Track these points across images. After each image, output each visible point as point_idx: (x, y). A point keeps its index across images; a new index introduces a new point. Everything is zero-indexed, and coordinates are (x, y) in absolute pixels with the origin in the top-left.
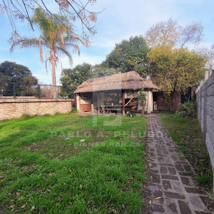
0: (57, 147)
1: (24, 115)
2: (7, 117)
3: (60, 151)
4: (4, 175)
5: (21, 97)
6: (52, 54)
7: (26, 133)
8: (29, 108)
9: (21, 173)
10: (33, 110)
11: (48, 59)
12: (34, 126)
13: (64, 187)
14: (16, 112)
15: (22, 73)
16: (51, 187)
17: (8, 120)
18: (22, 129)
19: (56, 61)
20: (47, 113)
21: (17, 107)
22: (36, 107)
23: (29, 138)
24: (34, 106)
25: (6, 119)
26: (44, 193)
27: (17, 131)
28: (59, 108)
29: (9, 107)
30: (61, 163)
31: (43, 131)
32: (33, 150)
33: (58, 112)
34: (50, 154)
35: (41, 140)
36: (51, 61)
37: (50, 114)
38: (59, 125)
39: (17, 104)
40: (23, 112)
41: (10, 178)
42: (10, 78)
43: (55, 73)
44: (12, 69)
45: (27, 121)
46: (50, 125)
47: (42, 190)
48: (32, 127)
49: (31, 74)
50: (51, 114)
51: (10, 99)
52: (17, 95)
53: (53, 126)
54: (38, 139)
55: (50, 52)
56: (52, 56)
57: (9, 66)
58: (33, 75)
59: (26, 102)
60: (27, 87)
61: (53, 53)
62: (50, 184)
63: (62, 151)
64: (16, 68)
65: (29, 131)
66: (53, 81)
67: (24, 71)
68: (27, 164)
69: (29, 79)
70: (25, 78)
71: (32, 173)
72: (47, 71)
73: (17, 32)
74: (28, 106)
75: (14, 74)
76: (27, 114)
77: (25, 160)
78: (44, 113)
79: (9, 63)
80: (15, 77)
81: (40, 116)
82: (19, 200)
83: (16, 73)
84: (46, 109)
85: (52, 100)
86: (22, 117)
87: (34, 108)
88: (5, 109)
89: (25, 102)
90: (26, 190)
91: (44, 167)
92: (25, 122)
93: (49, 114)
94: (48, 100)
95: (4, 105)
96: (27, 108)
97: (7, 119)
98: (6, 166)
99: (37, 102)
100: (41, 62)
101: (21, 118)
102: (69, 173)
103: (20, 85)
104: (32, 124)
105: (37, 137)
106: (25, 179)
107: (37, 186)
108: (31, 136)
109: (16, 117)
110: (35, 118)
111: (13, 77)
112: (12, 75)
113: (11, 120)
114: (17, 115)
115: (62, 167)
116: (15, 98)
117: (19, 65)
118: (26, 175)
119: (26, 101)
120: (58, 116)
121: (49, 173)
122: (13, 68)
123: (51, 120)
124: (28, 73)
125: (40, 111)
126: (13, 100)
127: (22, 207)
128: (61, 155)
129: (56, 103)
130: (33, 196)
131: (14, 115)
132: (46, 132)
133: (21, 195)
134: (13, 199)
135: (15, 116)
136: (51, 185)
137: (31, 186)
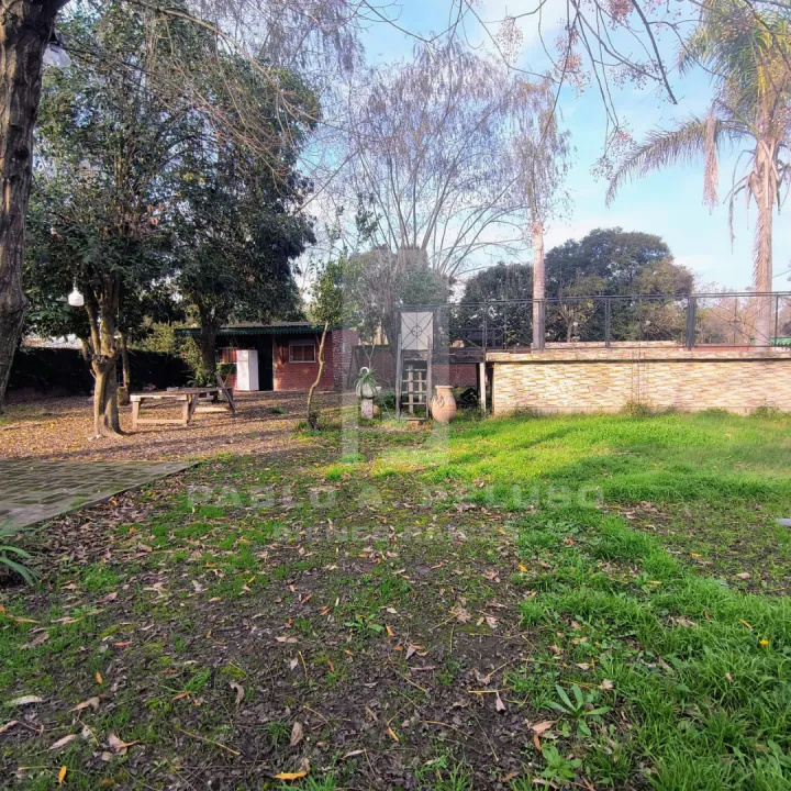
0: (731, 541)
1: (630, 405)
2: (582, 405)
3: (741, 560)
4: (552, 562)
5: (628, 344)
6: (762, 157)
7: (627, 462)
8: (650, 380)
9: (593, 576)
10: (664, 388)
11: (743, 184)
12: (658, 447)
13: (723, 687)
14: (609, 393)
15: (640, 262)
16: (676, 661)
17: (583, 415)
18: (620, 448)
19: (778, 184)
20: (718, 403)
21: (611, 375)
22: (674, 381)
23: (633, 481)
24: (669, 377)
25: (578, 411)
26: (650, 665)
27: (603, 451)
28: (774, 389)
29: (589, 374)
30: (731, 599)
31: (687, 471)
32: (640, 524)
33: (770, 404)
34: (697, 555)
35: (672, 498)
36: (756, 189)
37: (730, 411)
38: (763, 460)
39: (612, 366)
40: (628, 392)
41: (563, 575)
42: (601, 284)
43: (769, 240)
44: (610, 251)
45: (636, 425)
46: (721, 454)
47: (645, 654)
48: (651, 448)
49: (671, 258)
50: (736, 411)
51: (595, 350)
52: (617, 338)
53: (732, 460)
54: (662, 491)
55: (755, 153)
56: (762, 168)
57: (600, 245)
58: (676, 262)
59: (642, 361)
60: (652, 307)
61: (765, 156)
62: (673, 650)
63: (752, 562)
64: (622, 246)
65: (640, 460)
66: (757, 273)
67: (645, 249)
68: (612, 558)
69: (660, 279)
70: (650, 276)
71: (624, 590)
72: (733, 237)
73: (623, 130)
74: (646, 376)
75: (613, 266)
76: (643, 402)
77: (609, 543)
78: (703, 404)
79: (603, 234)
80: (615, 278)
81: (687, 412)
82: (576, 642)
83: (620, 262)
84: (714, 390)
85: (745, 355)
86: (624, 410)
87: (668, 382)
88: (578, 380)
89: (637, 361)
90: (598, 629)
91: (665, 587)
92: (632, 428)
93: (726, 412)
94: (725, 354)
95: (577, 369)
96: (641, 383)
97: (582, 413)
98: (560, 541)
99: (678, 361)
100: (707, 207)
101: (620, 413)
102: (756, 649)
103: (630, 301)
104: (654, 439)
105: (662, 484)
106: (601, 596)
107: (632, 633)
108: (640, 475)
109: (606, 410)
110: (667, 418)
111: (611, 278)
112: (609, 272)
113: (593, 415)
114: (611, 404)
115: (731, 615)
116: (607, 347)
117: (632, 233)
118: (605, 588)
119: (642, 357)
120: (763, 424)
121: (680, 615)
122: (613, 249)
123: (729, 436)
124: (659, 258)
125: (687, 397)
126: (602, 355)
127: (580, 665)
128: (744, 575)
129: (763, 368)
130: (614, 652)
131: (602, 402)
132: (698, 475)
133: (584, 633)
134: (561, 630)
135: (603, 404)
136: (675, 654)
137: (613, 623)
